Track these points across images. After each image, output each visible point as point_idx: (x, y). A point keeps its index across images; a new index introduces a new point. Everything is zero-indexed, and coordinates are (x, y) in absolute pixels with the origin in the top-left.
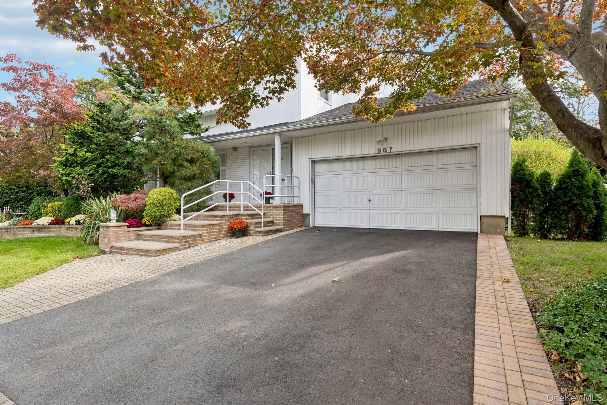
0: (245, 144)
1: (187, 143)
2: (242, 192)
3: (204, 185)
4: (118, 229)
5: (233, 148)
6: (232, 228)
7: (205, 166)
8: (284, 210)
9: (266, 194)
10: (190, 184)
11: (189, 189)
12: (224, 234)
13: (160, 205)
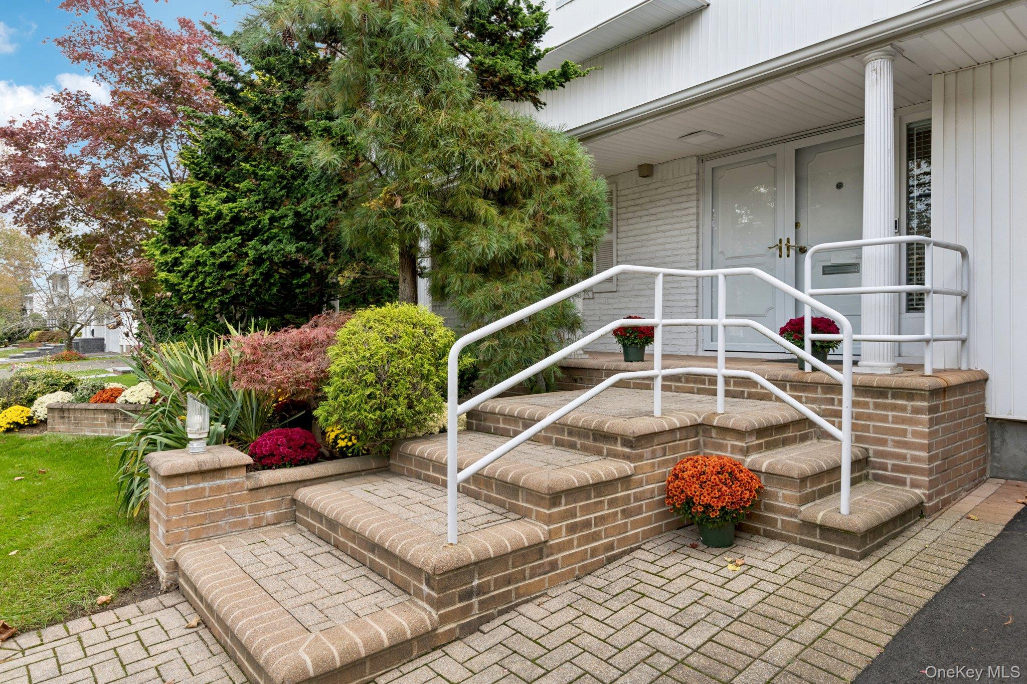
0: (692, 140)
1: (489, 120)
2: (722, 320)
3: (550, 293)
4: (206, 484)
5: (640, 167)
6: (689, 502)
7: (556, 218)
8: (932, 410)
9: (815, 330)
10: (497, 288)
11: (498, 310)
12: (647, 521)
13: (379, 380)
